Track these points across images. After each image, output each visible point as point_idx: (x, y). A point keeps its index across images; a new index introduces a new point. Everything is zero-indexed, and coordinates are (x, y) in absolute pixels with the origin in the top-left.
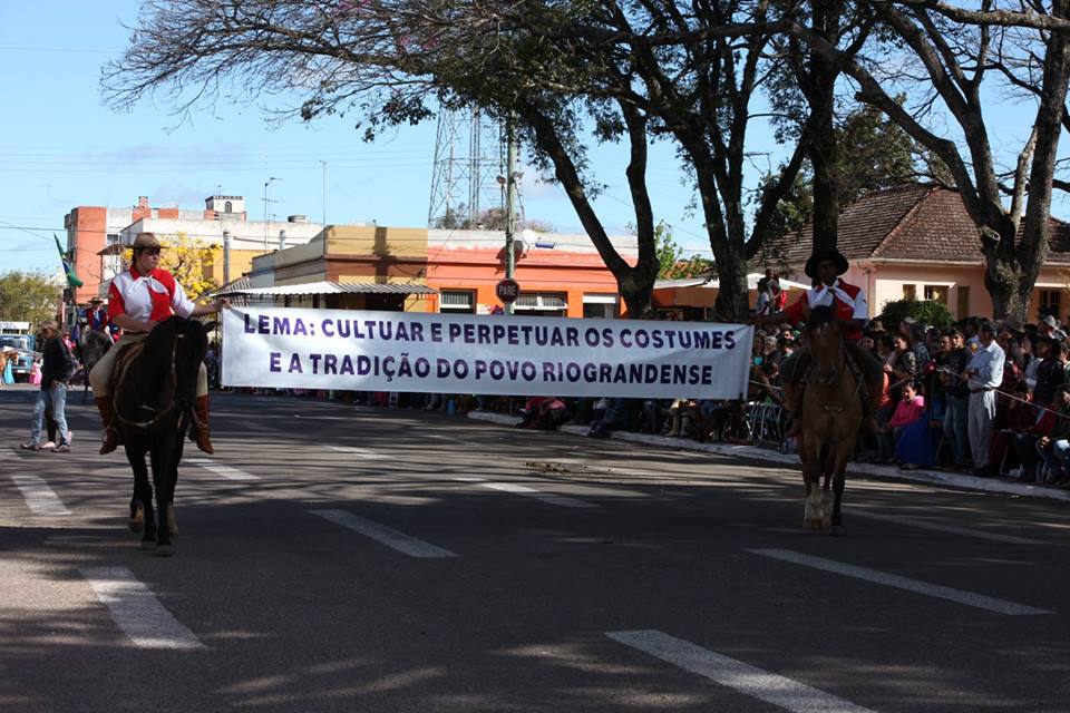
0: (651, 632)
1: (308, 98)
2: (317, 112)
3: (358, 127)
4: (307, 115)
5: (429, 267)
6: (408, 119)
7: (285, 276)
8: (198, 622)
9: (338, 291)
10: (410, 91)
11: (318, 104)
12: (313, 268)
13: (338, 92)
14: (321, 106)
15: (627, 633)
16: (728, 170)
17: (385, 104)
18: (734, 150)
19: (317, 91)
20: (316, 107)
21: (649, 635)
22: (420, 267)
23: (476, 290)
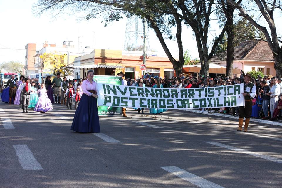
0: (174, 167)
1: (88, 14)
2: (91, 18)
3: (102, 22)
4: (88, 18)
5: (122, 61)
6: (116, 20)
7: (83, 63)
8: (43, 162)
9: (97, 67)
10: (116, 12)
11: (91, 15)
12: (91, 61)
13: (97, 12)
14: (92, 16)
15: (167, 167)
16: (203, 35)
17: (109, 16)
18: (205, 29)
19: (91, 12)
20: (90, 16)
21: (173, 168)
22: (120, 61)
23: (135, 67)
